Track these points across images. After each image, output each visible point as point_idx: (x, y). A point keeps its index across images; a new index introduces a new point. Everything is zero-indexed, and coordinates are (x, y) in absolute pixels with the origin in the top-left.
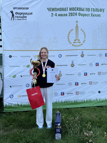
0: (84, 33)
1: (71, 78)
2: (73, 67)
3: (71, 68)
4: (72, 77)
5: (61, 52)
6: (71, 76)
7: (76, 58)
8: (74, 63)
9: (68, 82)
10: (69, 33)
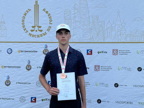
0: (49, 15)
1: (25, 89)
2: (29, 70)
3: (26, 72)
4: (27, 88)
5: (11, 46)
6: (25, 85)
7: (34, 55)
8: (31, 64)
9: (19, 96)
10: (24, 16)
